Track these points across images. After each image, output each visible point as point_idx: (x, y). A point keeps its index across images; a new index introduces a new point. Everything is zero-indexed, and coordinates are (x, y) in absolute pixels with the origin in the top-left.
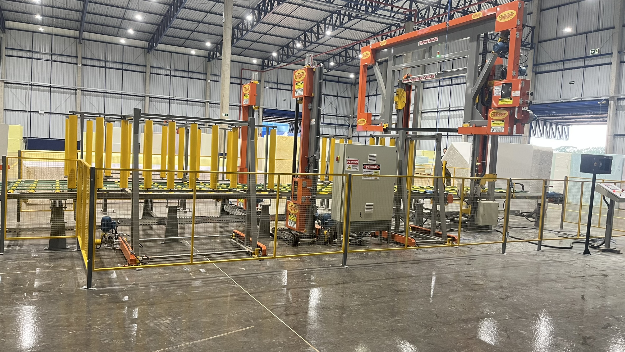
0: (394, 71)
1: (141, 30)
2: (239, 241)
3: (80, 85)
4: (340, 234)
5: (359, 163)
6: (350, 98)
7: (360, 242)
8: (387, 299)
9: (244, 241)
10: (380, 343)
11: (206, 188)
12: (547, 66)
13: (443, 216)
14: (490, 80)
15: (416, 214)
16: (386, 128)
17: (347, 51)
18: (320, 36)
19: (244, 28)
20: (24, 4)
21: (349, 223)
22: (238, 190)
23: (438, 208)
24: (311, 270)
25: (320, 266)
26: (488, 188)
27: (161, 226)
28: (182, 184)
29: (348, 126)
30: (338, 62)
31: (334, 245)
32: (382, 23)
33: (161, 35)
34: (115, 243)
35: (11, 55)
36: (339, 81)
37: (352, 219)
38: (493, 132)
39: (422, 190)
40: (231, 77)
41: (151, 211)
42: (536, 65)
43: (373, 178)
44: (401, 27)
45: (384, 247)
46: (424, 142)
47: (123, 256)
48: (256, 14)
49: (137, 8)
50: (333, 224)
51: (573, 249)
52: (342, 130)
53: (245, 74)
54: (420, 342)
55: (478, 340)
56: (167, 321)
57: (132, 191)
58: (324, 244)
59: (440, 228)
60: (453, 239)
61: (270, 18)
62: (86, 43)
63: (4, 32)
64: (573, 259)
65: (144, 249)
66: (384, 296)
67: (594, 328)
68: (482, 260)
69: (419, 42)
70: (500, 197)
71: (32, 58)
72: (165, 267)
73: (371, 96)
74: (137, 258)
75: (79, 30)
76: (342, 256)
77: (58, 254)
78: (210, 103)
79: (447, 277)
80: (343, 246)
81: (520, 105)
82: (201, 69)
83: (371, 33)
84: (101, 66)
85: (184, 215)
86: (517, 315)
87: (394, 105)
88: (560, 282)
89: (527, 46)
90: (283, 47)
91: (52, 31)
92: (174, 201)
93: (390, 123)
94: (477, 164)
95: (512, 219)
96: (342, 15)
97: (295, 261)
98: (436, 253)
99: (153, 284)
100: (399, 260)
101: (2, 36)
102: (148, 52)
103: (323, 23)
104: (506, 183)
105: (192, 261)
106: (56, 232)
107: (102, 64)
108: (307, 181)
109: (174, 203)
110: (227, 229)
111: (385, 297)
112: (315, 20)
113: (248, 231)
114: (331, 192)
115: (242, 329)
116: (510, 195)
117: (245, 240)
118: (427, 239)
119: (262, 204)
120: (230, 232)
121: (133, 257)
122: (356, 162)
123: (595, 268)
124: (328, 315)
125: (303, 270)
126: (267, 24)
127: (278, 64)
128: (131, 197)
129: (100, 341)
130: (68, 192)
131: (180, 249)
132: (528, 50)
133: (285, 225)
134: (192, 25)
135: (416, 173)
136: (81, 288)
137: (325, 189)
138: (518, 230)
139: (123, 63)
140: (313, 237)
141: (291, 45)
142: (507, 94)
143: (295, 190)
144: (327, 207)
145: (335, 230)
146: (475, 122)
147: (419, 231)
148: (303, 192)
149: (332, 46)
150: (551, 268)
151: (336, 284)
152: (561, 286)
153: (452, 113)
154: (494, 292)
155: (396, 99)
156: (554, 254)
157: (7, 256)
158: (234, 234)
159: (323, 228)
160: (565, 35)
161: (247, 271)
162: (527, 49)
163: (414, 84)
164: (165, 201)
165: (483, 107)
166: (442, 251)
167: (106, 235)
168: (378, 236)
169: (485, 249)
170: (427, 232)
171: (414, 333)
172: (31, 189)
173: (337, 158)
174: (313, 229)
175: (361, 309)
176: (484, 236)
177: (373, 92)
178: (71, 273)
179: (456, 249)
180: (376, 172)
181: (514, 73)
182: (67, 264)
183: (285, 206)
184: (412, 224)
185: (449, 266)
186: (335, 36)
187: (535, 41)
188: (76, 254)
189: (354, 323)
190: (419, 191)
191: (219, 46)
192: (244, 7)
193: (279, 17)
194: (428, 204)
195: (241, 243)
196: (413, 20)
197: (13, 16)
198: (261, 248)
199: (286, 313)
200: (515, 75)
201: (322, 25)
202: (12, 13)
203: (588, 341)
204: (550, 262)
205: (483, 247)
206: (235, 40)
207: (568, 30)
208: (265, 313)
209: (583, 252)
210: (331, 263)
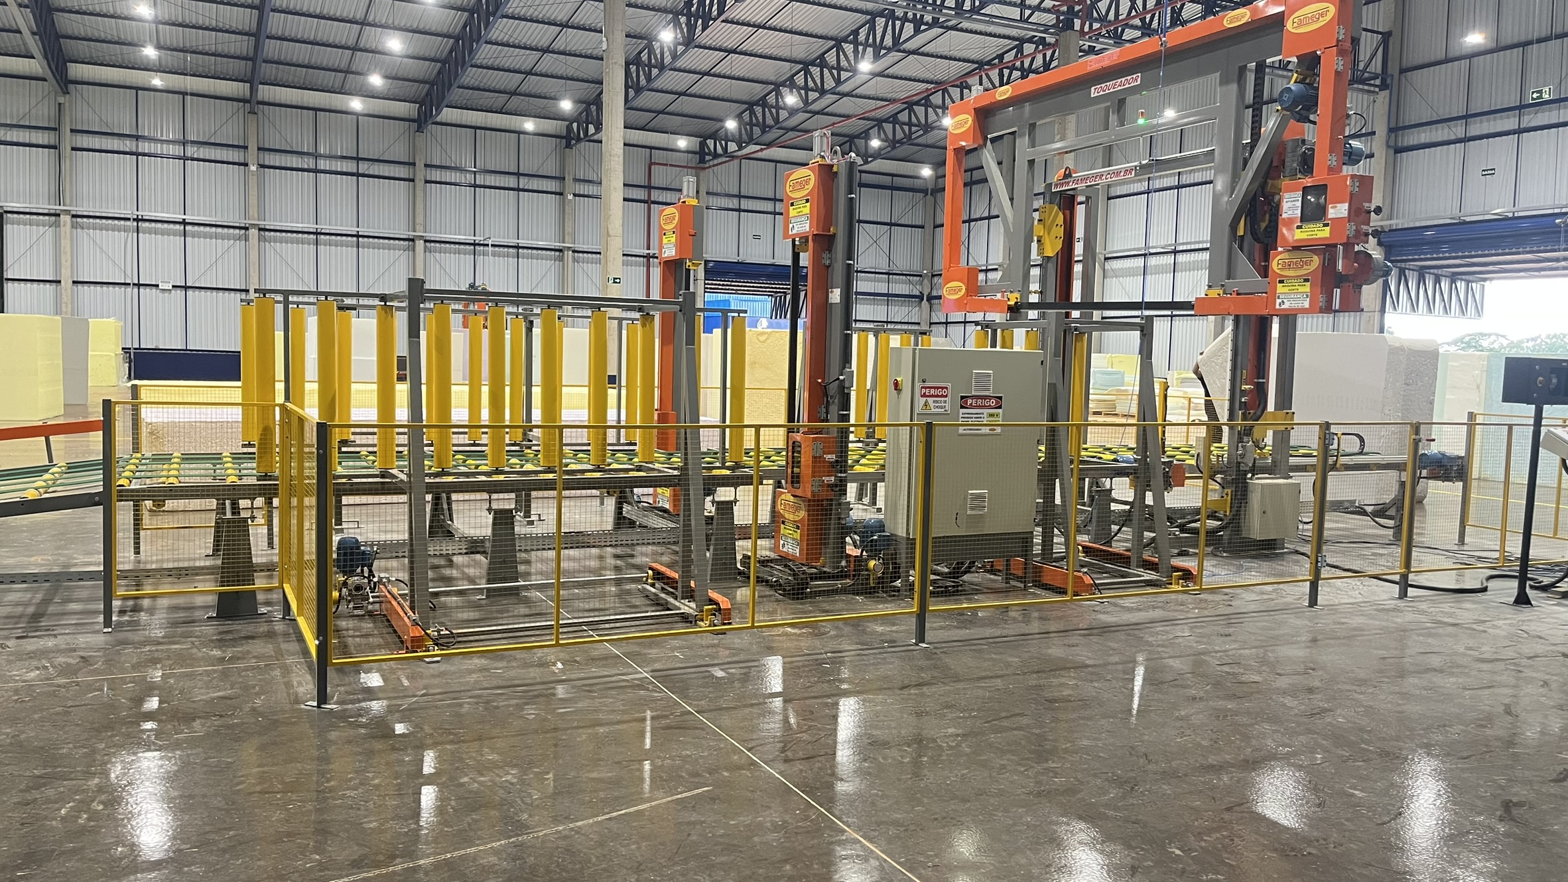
0: (1031, 163)
1: (399, 75)
2: (663, 589)
3: (256, 216)
4: (907, 567)
5: (949, 395)
6: (922, 227)
7: (958, 586)
8: (1025, 721)
9: (676, 588)
10: (1011, 822)
11: (580, 462)
12: (1424, 132)
13: (1161, 519)
14: (1273, 179)
15: (1095, 515)
16: (1016, 303)
17: (911, 110)
18: (844, 75)
19: (653, 61)
20: (113, 20)
21: (930, 539)
22: (657, 466)
23: (1149, 499)
24: (840, 655)
25: (862, 644)
26: (1273, 446)
27: (478, 557)
28: (520, 454)
29: (921, 297)
30: (891, 137)
31: (894, 596)
32: (999, 36)
33: (450, 85)
34: (371, 600)
35: (85, 146)
36: (894, 185)
37: (936, 531)
38: (1283, 307)
39: (1108, 456)
40: (625, 185)
41: (449, 522)
42: (1393, 130)
43: (986, 430)
44: (1046, 45)
45: (1017, 598)
46: (1111, 336)
47: (390, 630)
48: (684, 26)
49: (390, 22)
50: (891, 545)
51: (1488, 593)
52: (905, 310)
53: (661, 176)
54: (1107, 818)
55: (1247, 812)
56: (509, 777)
57: (409, 475)
58: (870, 593)
59: (1154, 548)
60: (1187, 575)
61: (718, 33)
62: (266, 112)
63: (66, 92)
64: (1488, 616)
65: (439, 612)
66: (1018, 715)
67: (1531, 782)
68: (1258, 624)
69: (1093, 88)
70: (1303, 468)
71: (137, 154)
72: (490, 655)
73: (976, 220)
74: (426, 633)
75: (251, 80)
76: (914, 620)
77: (241, 627)
78: (574, 251)
79: (1172, 666)
80: (916, 596)
81: (1348, 238)
82: (550, 168)
83: (973, 62)
84: (306, 167)
85: (528, 530)
86: (1344, 753)
87: (1034, 245)
88: (1452, 674)
89: (1372, 82)
90: (751, 105)
91: (183, 86)
92: (506, 496)
93: (1026, 292)
94: (1243, 387)
95: (1334, 523)
96: (898, 19)
97: (800, 635)
98: (1146, 609)
99: (469, 694)
100: (1053, 629)
101: (61, 100)
102: (420, 129)
103: (850, 43)
104: (1317, 434)
105: (558, 639)
106: (233, 577)
107: (309, 163)
108: (824, 442)
109: (506, 501)
110: (631, 561)
111: (1022, 715)
112: (831, 34)
113: (686, 563)
114: (883, 466)
115: (684, 795)
116: (1327, 463)
117: (680, 585)
118: (1123, 577)
119: (717, 499)
120: (639, 568)
121: (417, 632)
122: (943, 392)
123: (1541, 638)
124: (884, 758)
125: (822, 656)
126: (710, 48)
127: (740, 148)
128: (408, 491)
129: (362, 823)
130: (258, 480)
131: (523, 610)
132: (1373, 92)
133: (771, 550)
134: (525, 59)
135: (1095, 413)
136: (303, 706)
137: (868, 459)
138: (1351, 549)
139: (358, 159)
140: (842, 576)
141: (771, 99)
142: (1314, 213)
143: (795, 462)
144: (874, 502)
145: (896, 559)
146: (1235, 284)
147: (1102, 557)
148: (814, 467)
149: (873, 99)
150: (1430, 640)
151: (902, 688)
152: (1454, 684)
153: (1181, 258)
154: (1288, 701)
155: (1038, 230)
156: (1441, 605)
157: (121, 636)
158: (650, 572)
159: (864, 553)
160: (1469, 51)
161: (687, 659)
162: (1372, 89)
163: (1082, 192)
164: (485, 496)
165: (1257, 245)
166: (1160, 604)
167: (349, 582)
168: (999, 571)
169: (1266, 597)
170: (1122, 559)
171: (1091, 798)
172: (170, 476)
173: (896, 384)
174: (842, 557)
175: (963, 745)
176: (1265, 565)
177: (980, 210)
178: (277, 672)
179: (1195, 599)
180: (991, 415)
181: (1333, 161)
182: (262, 651)
183: (769, 502)
184: (1083, 539)
185: (1176, 641)
186: (881, 74)
187: (1393, 69)
188: (279, 627)
189: (949, 777)
190: (1100, 458)
191: (593, 108)
192: (653, 9)
193: (739, 30)
194: (1122, 490)
195: (668, 593)
196: (1077, 26)
197: (87, 50)
198: (717, 604)
199: (786, 756)
200: (1335, 163)
201: (848, 48)
202: (85, 42)
203: (1515, 812)
204: (1429, 625)
205: (1263, 593)
206: (632, 93)
207: (1475, 39)
208: (736, 757)
209: (1513, 599)
210: (888, 638)
